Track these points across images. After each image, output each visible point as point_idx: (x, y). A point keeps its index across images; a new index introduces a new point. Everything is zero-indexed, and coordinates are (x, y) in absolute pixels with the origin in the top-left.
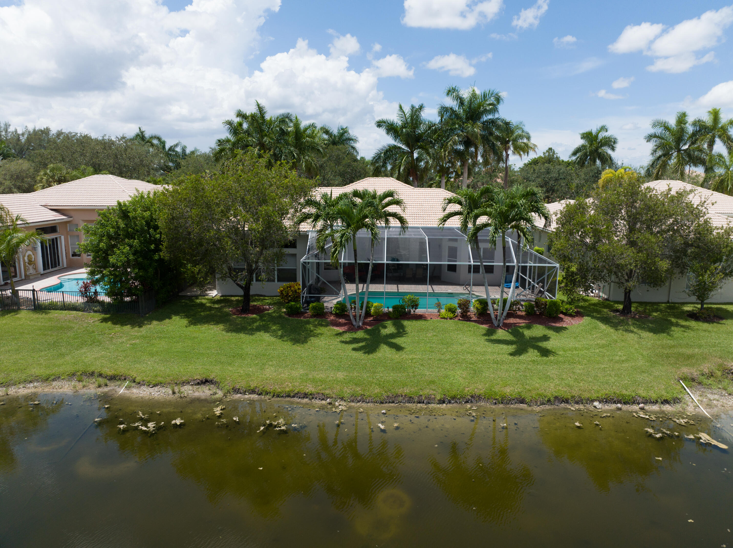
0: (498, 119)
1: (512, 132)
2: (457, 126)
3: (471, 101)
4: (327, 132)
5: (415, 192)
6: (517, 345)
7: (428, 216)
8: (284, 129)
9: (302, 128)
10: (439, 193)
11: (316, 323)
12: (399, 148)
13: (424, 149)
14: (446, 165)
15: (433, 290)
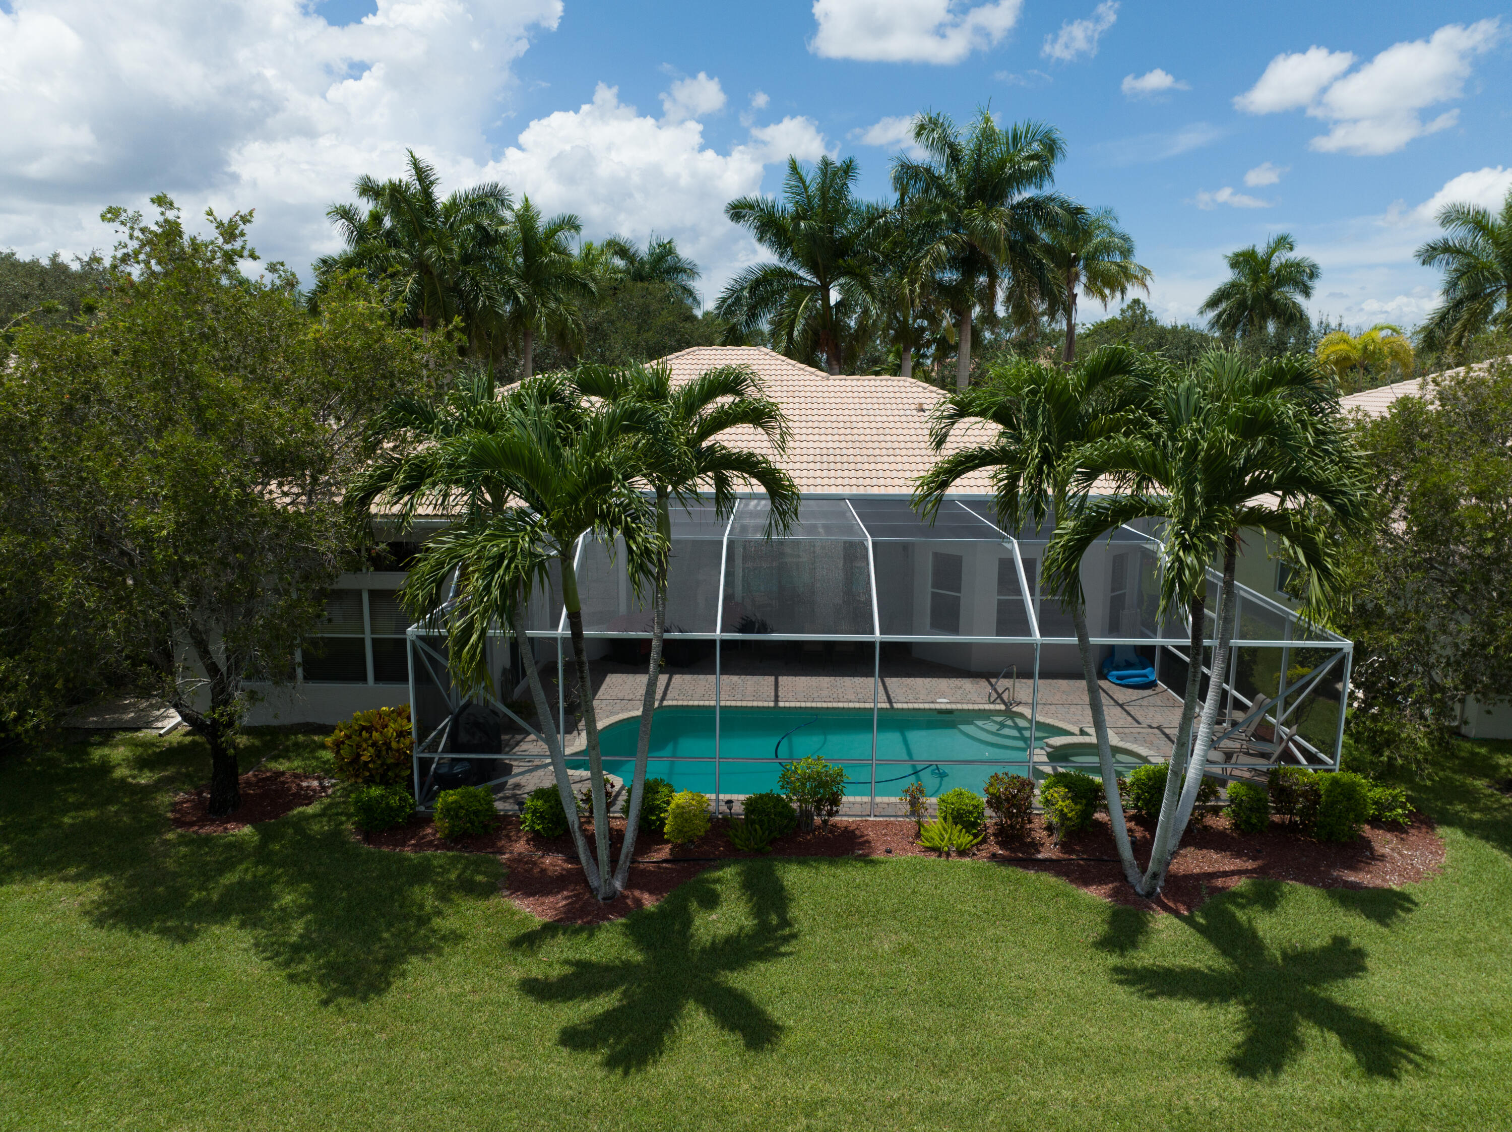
0: (1051, 199)
1: (1087, 235)
2: (944, 216)
3: (979, 150)
4: (621, 250)
5: (832, 389)
6: (1246, 1003)
7: (872, 459)
8: (489, 229)
9: (541, 230)
10: (903, 389)
11: (453, 876)
12: (792, 275)
13: (856, 275)
14: (915, 320)
15: (890, 701)
